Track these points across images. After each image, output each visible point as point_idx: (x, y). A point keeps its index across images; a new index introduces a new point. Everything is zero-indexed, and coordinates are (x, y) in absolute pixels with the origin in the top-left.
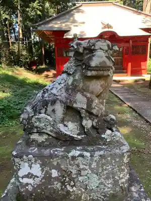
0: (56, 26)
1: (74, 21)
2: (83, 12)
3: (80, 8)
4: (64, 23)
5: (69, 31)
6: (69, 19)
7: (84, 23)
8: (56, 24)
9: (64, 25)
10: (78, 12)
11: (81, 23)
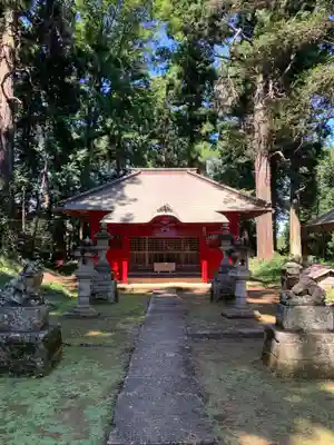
0: (93, 203)
1: (123, 197)
2: (139, 183)
3: (138, 177)
4: (106, 199)
5: (111, 212)
6: (115, 193)
7: (135, 200)
8: (93, 199)
9: (105, 202)
10: (132, 183)
11: (131, 200)
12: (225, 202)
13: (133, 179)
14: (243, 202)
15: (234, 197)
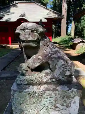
1: (9, 12)
3: (17, 5)
4: (2, 12)
5: (3, 17)
6: (7, 10)
7: (14, 13)
9: (1, 14)
11: (12, 13)
12: (47, 15)
13: (15, 6)
14: (54, 14)
15: (51, 13)
